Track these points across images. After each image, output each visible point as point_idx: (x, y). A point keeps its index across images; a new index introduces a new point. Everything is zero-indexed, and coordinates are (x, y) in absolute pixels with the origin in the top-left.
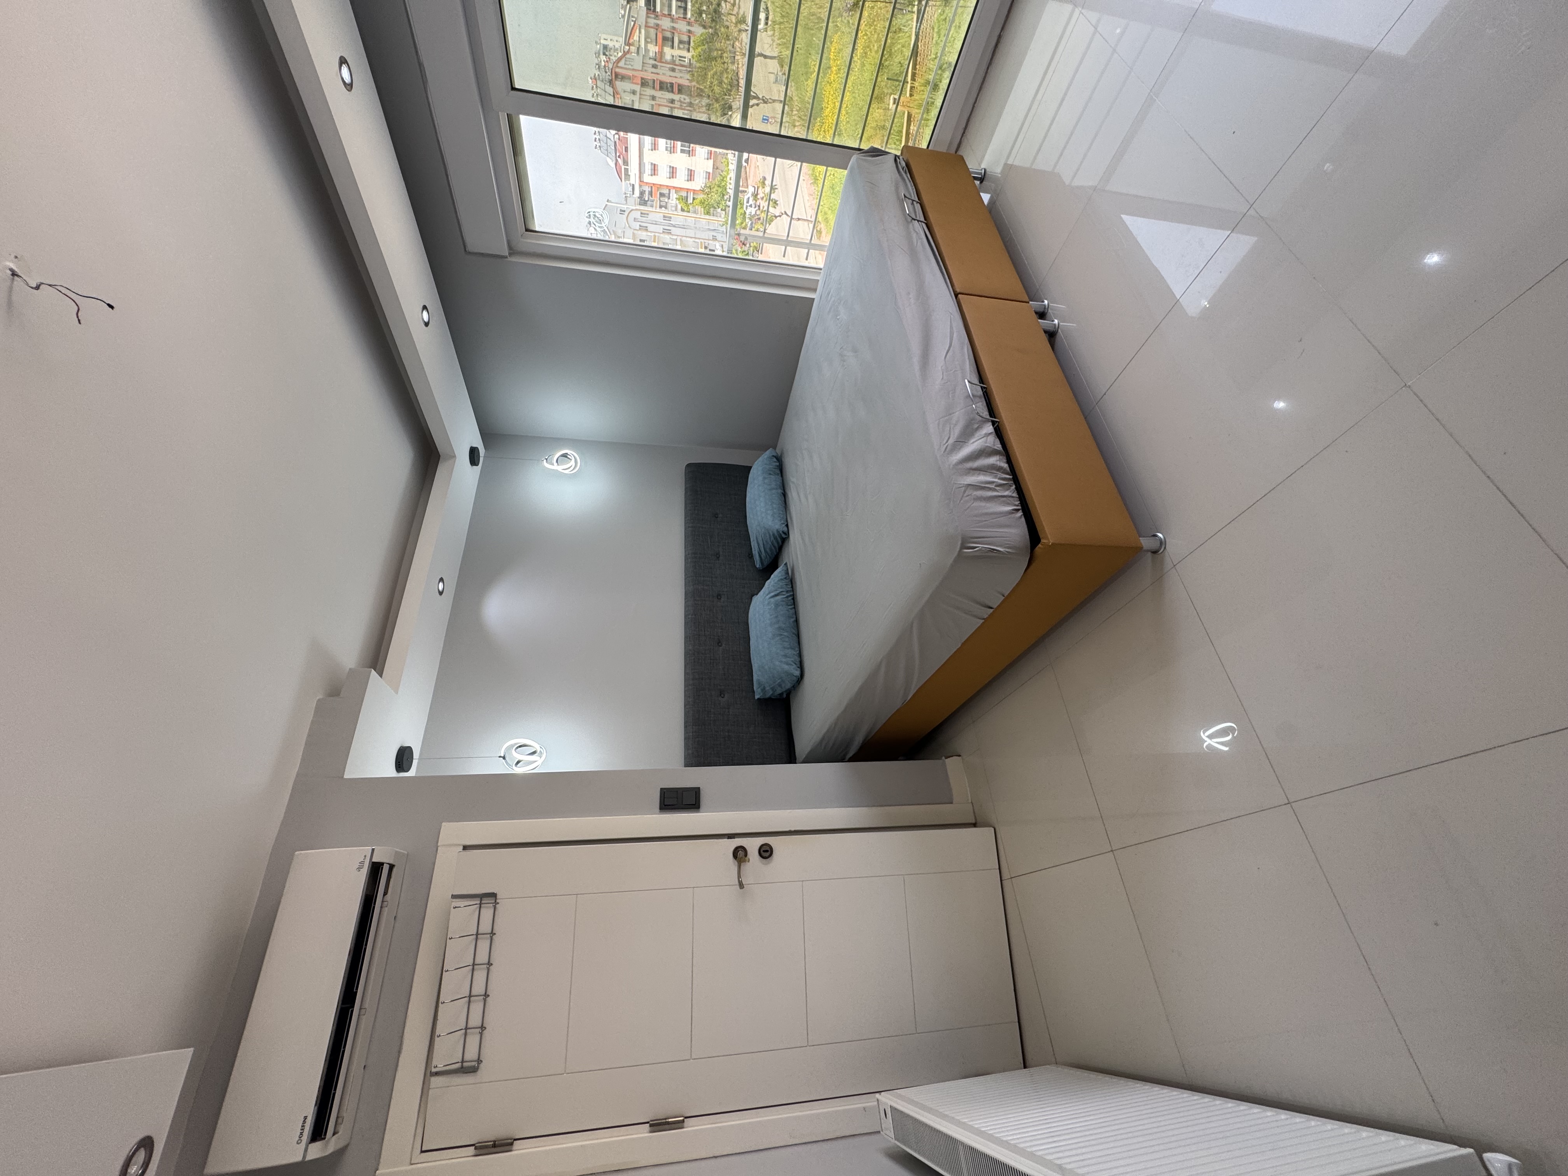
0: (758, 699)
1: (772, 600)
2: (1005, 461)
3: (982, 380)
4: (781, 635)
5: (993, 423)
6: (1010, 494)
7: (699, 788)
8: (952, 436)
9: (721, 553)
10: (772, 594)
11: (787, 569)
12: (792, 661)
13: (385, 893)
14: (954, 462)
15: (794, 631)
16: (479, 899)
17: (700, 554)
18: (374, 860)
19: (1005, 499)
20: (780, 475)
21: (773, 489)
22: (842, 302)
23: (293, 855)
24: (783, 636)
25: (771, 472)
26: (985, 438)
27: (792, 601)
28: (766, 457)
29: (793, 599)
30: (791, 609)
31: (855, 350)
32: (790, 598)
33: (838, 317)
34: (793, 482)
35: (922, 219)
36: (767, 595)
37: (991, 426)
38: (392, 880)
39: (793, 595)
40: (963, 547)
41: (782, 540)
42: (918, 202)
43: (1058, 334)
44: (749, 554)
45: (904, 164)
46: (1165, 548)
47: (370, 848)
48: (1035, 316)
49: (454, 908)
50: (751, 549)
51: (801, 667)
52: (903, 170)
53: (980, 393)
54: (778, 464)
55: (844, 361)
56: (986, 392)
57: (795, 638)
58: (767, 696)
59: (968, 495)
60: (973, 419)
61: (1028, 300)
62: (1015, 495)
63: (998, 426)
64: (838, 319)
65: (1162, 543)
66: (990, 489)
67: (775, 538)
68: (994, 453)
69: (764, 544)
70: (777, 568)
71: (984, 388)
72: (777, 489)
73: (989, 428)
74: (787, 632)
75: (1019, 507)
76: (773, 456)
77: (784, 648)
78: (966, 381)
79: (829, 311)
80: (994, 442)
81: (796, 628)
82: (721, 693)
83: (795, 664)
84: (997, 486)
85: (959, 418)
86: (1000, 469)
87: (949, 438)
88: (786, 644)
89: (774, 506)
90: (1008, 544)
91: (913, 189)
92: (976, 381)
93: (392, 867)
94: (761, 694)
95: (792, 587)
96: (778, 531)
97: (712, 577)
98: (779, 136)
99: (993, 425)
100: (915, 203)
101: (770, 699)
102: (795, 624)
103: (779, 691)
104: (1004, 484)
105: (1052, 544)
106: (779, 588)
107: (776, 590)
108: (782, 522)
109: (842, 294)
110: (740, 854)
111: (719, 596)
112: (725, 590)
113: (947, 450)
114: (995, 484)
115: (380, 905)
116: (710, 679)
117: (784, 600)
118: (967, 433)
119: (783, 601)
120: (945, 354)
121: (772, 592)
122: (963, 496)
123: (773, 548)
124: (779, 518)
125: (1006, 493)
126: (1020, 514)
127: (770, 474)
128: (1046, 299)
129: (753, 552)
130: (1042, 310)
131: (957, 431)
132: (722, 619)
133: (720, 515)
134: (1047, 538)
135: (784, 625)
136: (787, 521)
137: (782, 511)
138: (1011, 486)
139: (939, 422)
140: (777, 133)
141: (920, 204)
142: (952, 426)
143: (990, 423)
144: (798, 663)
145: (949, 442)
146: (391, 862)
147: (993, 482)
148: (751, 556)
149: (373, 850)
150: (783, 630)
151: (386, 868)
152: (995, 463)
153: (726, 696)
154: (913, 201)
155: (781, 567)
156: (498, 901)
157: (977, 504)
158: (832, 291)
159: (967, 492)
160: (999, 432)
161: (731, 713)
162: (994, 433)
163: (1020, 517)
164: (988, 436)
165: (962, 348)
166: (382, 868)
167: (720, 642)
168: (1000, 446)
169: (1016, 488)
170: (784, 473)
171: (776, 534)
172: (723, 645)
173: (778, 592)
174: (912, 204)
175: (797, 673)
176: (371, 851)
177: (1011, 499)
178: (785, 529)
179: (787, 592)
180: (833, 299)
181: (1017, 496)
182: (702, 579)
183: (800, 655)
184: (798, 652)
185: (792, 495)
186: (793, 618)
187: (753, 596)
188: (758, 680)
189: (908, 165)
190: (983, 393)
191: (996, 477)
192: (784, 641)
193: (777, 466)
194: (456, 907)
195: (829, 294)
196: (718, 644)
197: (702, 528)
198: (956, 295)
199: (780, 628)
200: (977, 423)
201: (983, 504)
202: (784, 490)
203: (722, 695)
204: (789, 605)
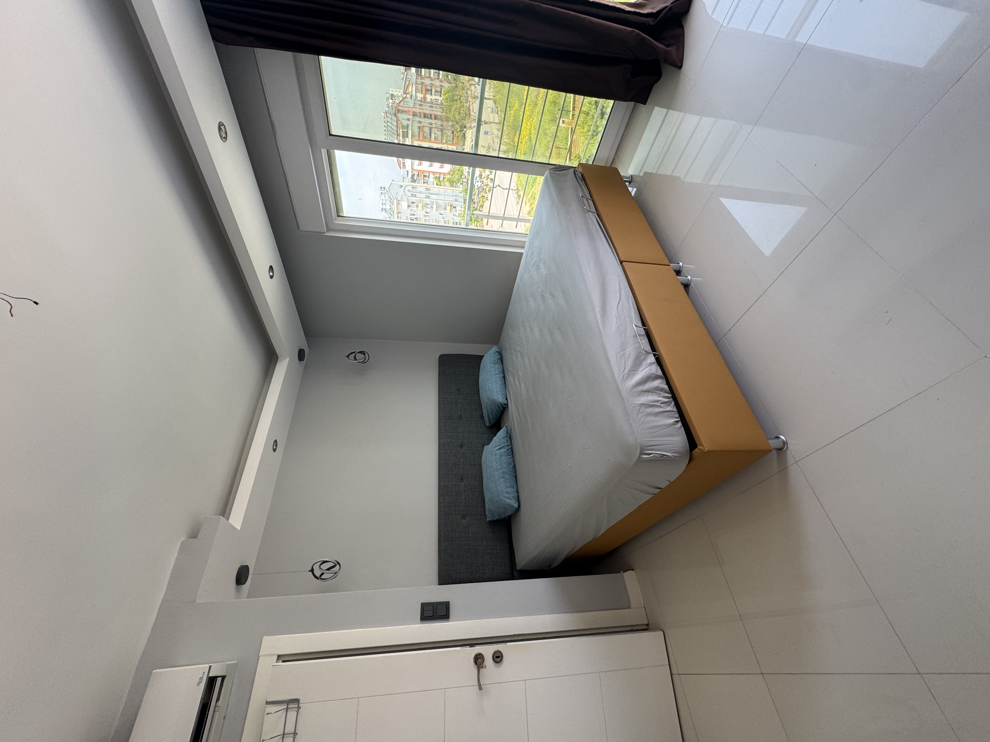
0: (489, 521)
1: (498, 452)
2: (665, 383)
3: (644, 323)
4: (505, 477)
5: (655, 355)
6: (671, 409)
7: (449, 602)
8: (626, 366)
9: (463, 416)
10: (498, 448)
11: (508, 430)
12: (512, 497)
13: (218, 700)
14: (630, 387)
15: (513, 474)
16: (286, 704)
17: (449, 417)
18: (211, 675)
19: (667, 413)
20: (501, 364)
21: (497, 374)
22: (542, 262)
23: (151, 673)
24: (505, 478)
25: (495, 363)
26: (650, 367)
27: (511, 452)
28: (492, 352)
29: (512, 450)
30: (511, 458)
31: (552, 296)
32: (510, 450)
33: (539, 271)
34: (510, 371)
35: (595, 211)
36: (495, 448)
37: (653, 357)
38: (223, 688)
39: (512, 448)
40: (642, 453)
41: (503, 409)
42: (590, 200)
43: (691, 286)
44: (481, 416)
45: (580, 175)
46: (787, 447)
47: (208, 665)
48: (674, 274)
49: (267, 714)
50: (483, 412)
51: (519, 501)
52: (580, 178)
53: (643, 332)
54: (499, 357)
55: (545, 300)
56: (647, 331)
57: (514, 479)
58: (496, 519)
59: (642, 412)
60: (640, 353)
61: (668, 263)
62: (675, 409)
63: (658, 357)
64: (539, 272)
65: (785, 443)
66: (657, 406)
67: (499, 407)
68: (657, 377)
69: (491, 411)
70: (499, 429)
71: (646, 329)
72: (499, 374)
73: (651, 359)
74: (509, 475)
75: (679, 419)
76: (496, 352)
77: (507, 487)
78: (634, 325)
79: (534, 264)
80: (657, 370)
81: (514, 472)
82: (464, 516)
83: (514, 498)
84: (662, 403)
85: (631, 351)
86: (662, 390)
87: (625, 368)
88: (508, 484)
89: (498, 386)
90: (673, 450)
91: (587, 191)
92: (640, 325)
93: (223, 678)
94: (491, 518)
95: (511, 442)
96: (500, 403)
97: (456, 433)
98: (498, 157)
99: (654, 356)
100: (589, 200)
101: (497, 521)
102: (514, 468)
103: (503, 516)
104: (667, 402)
105: (707, 451)
106: (502, 443)
107: (500, 445)
108: (503, 397)
109: (542, 256)
110: (479, 660)
111: (461, 446)
112: (466, 441)
113: (624, 378)
114: (660, 402)
115: (213, 710)
116: (456, 507)
117: (506, 451)
118: (638, 363)
119: (505, 453)
120: (617, 306)
121: (497, 446)
122: (638, 414)
123: (497, 413)
124: (501, 395)
125: (669, 409)
126: (680, 424)
127: (495, 364)
128: (681, 262)
129: (484, 416)
130: (678, 269)
131: (630, 363)
132: (463, 462)
133: (462, 389)
134: (702, 445)
135: (506, 471)
136: (506, 396)
137: (503, 389)
138: (671, 403)
139: (617, 356)
140: (497, 156)
141: (592, 201)
142: (626, 359)
143: (652, 355)
144: (516, 498)
145: (625, 371)
146: (224, 674)
147: (658, 401)
148: (482, 417)
149: (210, 667)
150: (506, 473)
151: (219, 680)
152: (659, 385)
153: (466, 519)
154: (587, 199)
155: (503, 428)
156: (300, 705)
157: (649, 419)
158: (534, 253)
159: (641, 410)
160: (659, 361)
161: (470, 531)
162: (656, 362)
163: (681, 427)
164: (651, 365)
165: (628, 300)
166: (216, 680)
167: (462, 479)
168: (661, 372)
169: (675, 404)
170: (504, 362)
171: (499, 404)
172: (465, 481)
173: (502, 446)
174: (587, 200)
175: (516, 505)
176: (208, 668)
177: (672, 413)
178: (506, 402)
179: (508, 446)
180: (535, 258)
181: (677, 410)
182: (450, 434)
183: (517, 492)
184: (516, 489)
185: (510, 378)
186: (512, 464)
187: (484, 445)
188: (490, 510)
189: (582, 175)
190: (646, 332)
191: (660, 396)
192: (506, 482)
193: (499, 358)
194: (268, 713)
195: (532, 254)
196: (461, 480)
197: (450, 398)
198: (621, 263)
199: (504, 473)
200: (644, 355)
201: (653, 418)
202: (504, 374)
203: (464, 518)
204: (509, 456)
